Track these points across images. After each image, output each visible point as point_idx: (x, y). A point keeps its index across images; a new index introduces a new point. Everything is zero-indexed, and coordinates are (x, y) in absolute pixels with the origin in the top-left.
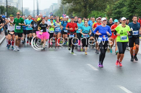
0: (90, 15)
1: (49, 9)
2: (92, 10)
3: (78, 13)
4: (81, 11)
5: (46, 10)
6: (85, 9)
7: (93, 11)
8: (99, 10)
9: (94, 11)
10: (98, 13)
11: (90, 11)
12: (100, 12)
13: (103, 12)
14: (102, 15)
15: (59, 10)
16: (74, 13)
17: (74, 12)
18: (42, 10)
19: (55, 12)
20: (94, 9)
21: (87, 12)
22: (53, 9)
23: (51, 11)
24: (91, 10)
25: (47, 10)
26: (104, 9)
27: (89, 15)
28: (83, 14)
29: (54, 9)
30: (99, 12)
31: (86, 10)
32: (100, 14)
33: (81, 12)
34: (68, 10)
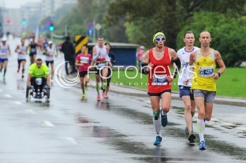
0: (187, 27)
1: (40, 6)
2: (193, 7)
3: (144, 21)
4: (155, 12)
5: (28, 8)
6: (170, 3)
7: (198, 11)
8: (219, 10)
9: (203, 13)
10: (217, 20)
11: (189, 11)
12: (222, 18)
13: (236, 17)
14: (229, 25)
15: (75, 11)
16: (130, 21)
17: (128, 17)
18: (13, 10)
19: (61, 17)
20: (202, 7)
21: (177, 16)
22: (53, 7)
23: (47, 12)
24: (191, 10)
25: (33, 10)
26: (239, 7)
27: (183, 26)
28: (162, 22)
29: (58, 6)
30: (218, 17)
31: (174, 9)
32: (222, 23)
33: (156, 16)
34: (107, 7)
